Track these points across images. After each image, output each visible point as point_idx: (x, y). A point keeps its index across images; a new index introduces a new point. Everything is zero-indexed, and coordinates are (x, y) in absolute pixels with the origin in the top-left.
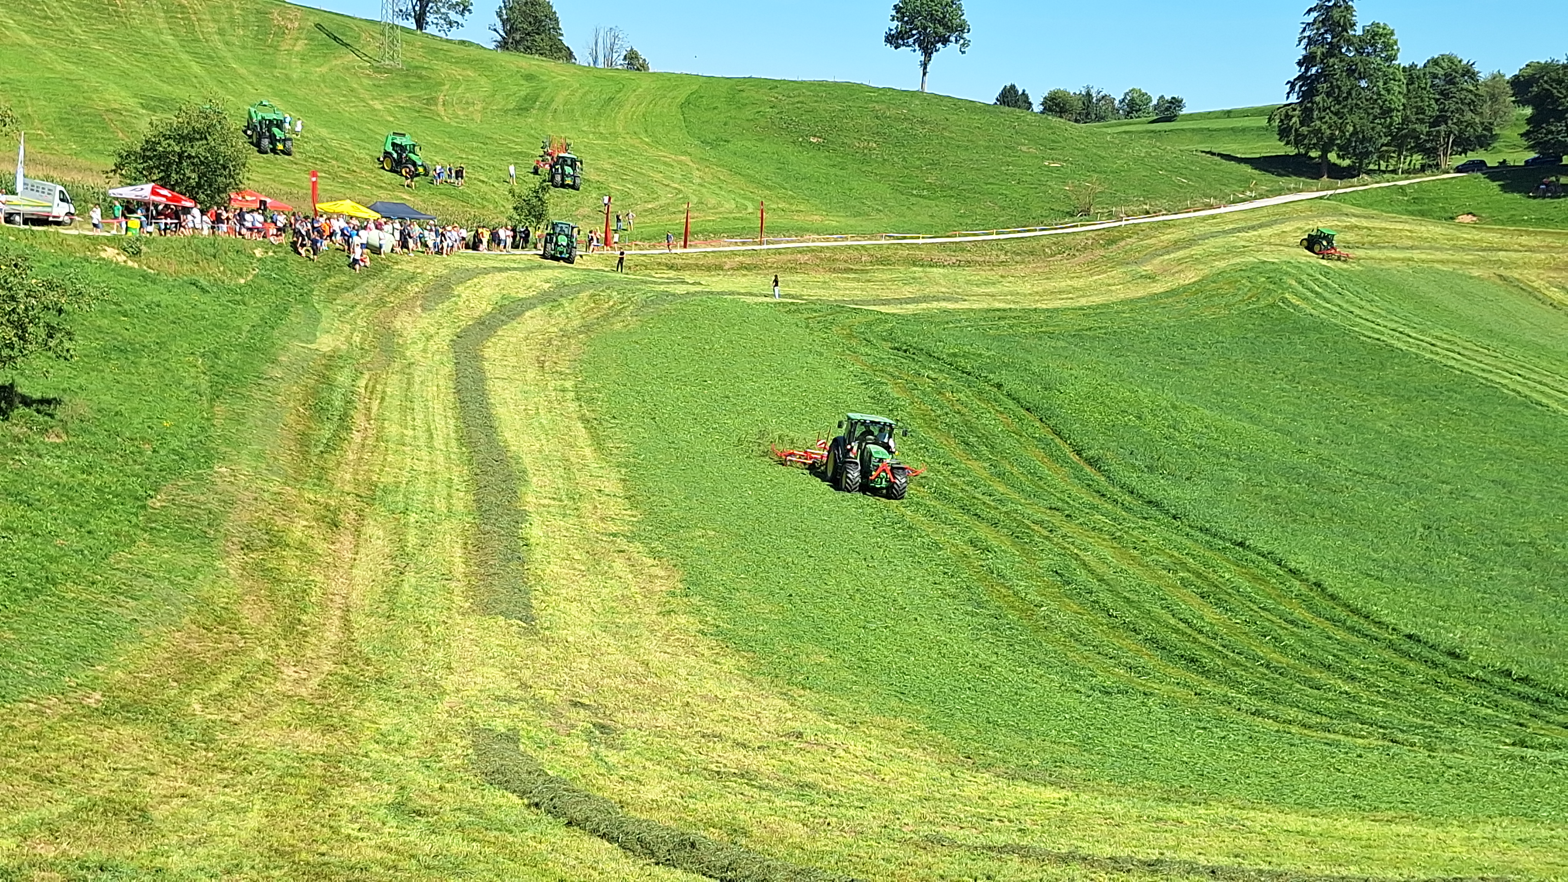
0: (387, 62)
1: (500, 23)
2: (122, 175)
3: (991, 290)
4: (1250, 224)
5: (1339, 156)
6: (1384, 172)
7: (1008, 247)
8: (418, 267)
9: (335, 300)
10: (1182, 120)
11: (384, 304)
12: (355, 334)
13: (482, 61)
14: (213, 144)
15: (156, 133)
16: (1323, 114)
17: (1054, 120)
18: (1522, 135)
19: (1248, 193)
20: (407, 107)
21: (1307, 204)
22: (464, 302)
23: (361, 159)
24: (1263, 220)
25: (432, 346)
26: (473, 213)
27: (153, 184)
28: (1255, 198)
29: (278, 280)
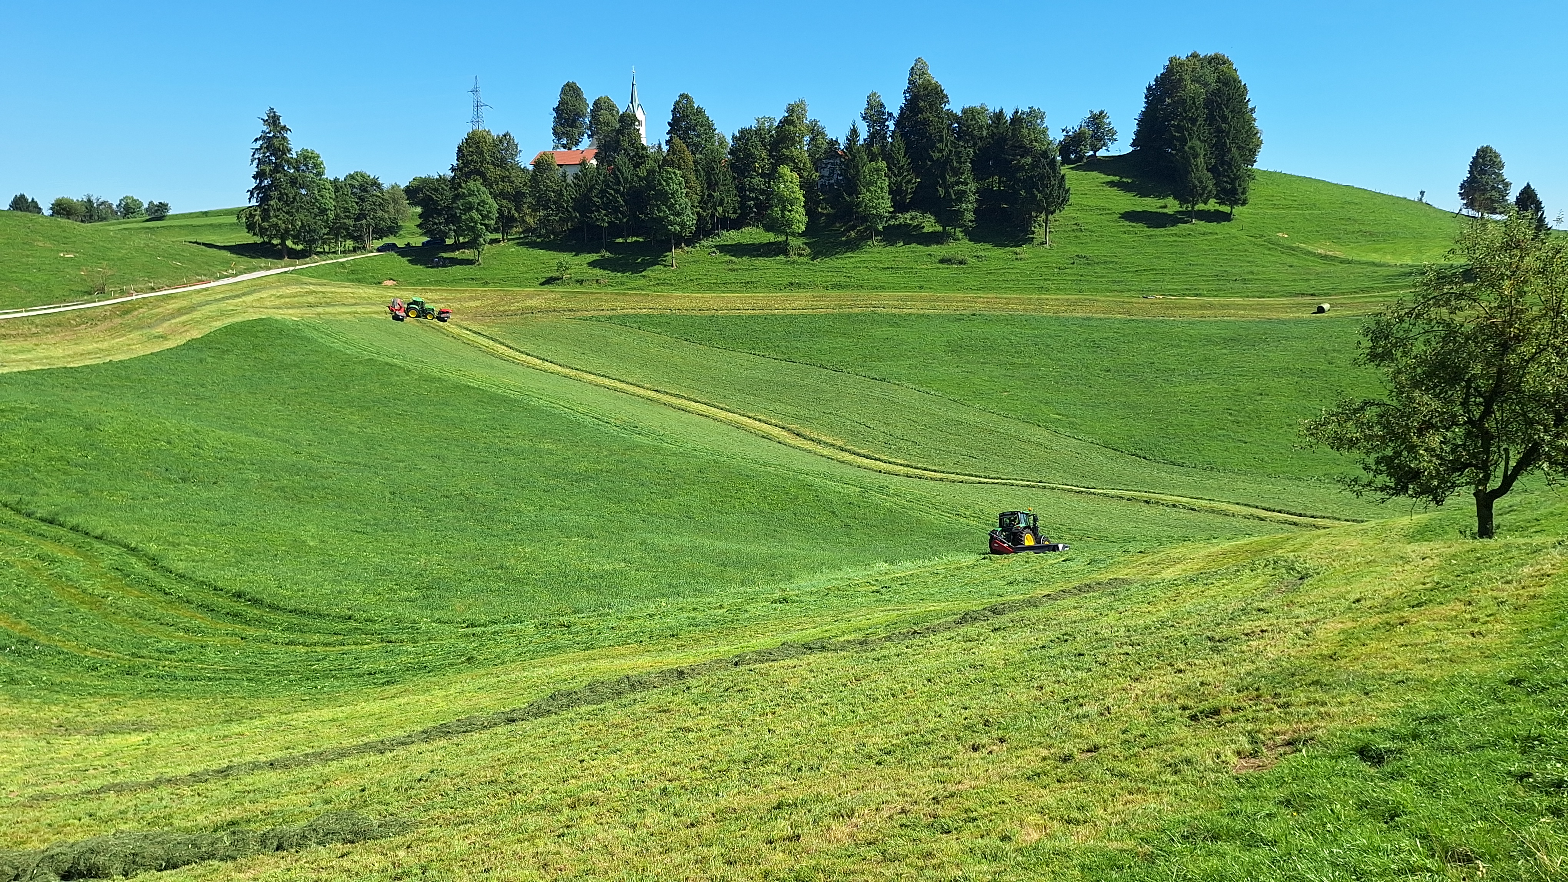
3: (28, 356)
4: (235, 293)
5: (294, 243)
6: (328, 253)
7: (37, 321)
10: (170, 219)
16: (278, 213)
17: (63, 221)
18: (417, 226)
19: (230, 271)
21: (276, 278)
24: (245, 290)
28: (236, 275)
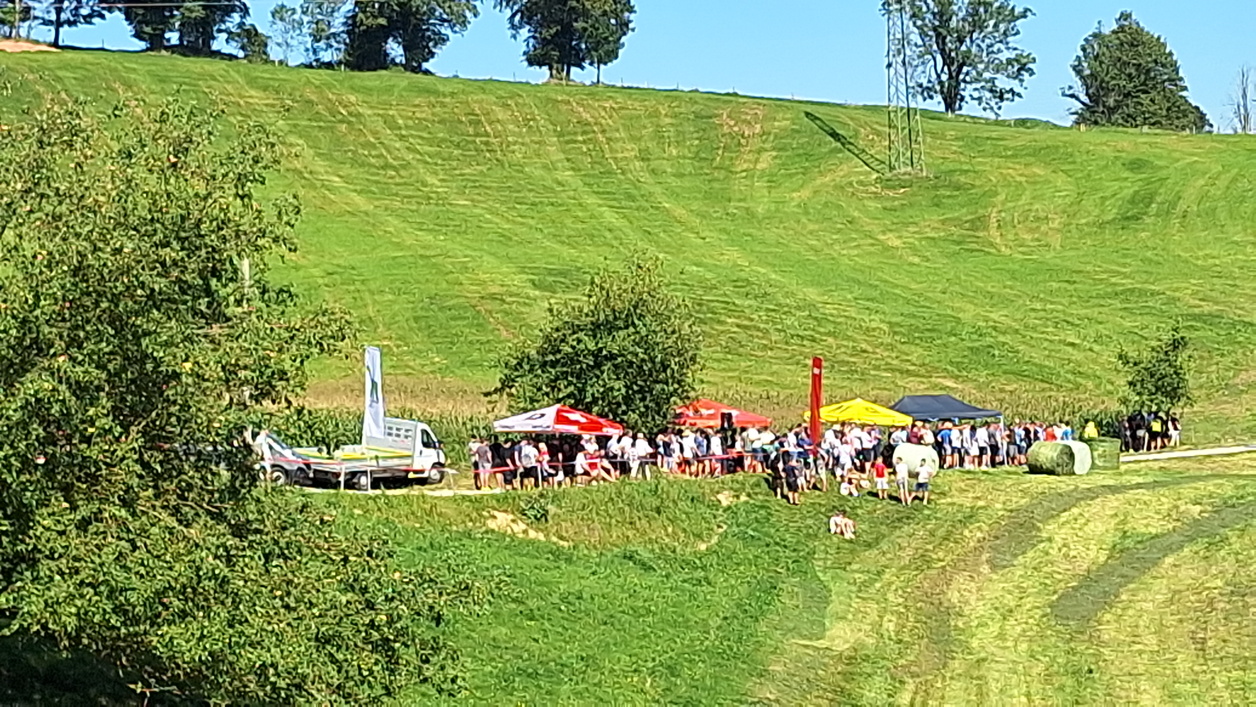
0: (903, 170)
1: (1080, 83)
2: (510, 395)
8: (978, 498)
9: (850, 564)
11: (929, 562)
12: (885, 619)
13: (1057, 147)
14: (644, 332)
15: (556, 324)
20: (940, 238)
22: (1060, 550)
23: (874, 330)
25: (1014, 628)
26: (1061, 399)
27: (558, 406)
29: (759, 539)
